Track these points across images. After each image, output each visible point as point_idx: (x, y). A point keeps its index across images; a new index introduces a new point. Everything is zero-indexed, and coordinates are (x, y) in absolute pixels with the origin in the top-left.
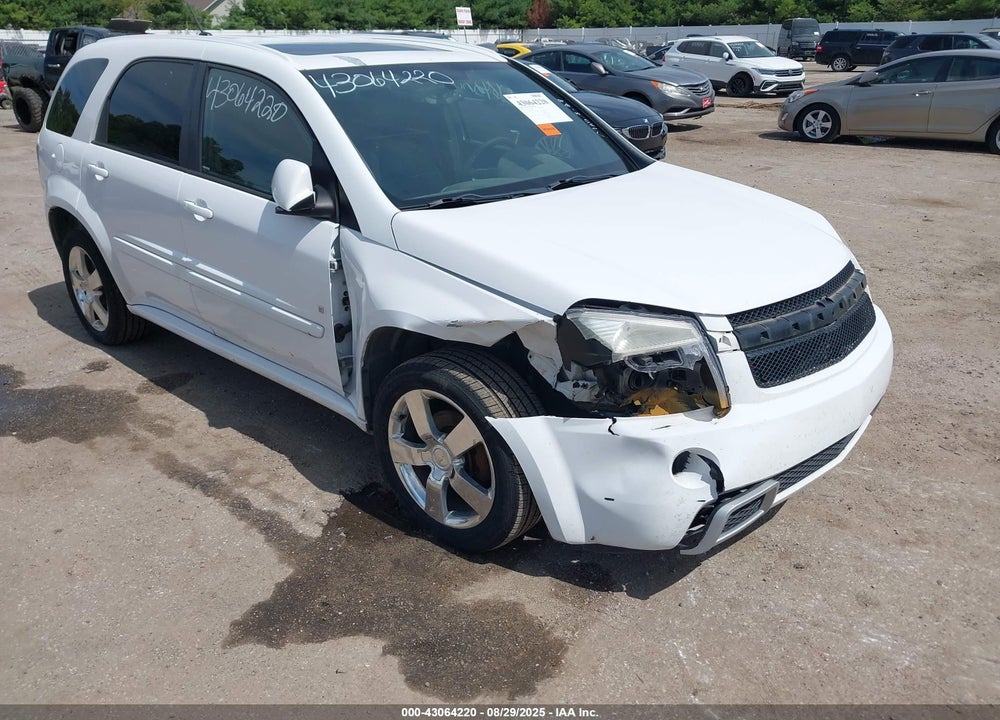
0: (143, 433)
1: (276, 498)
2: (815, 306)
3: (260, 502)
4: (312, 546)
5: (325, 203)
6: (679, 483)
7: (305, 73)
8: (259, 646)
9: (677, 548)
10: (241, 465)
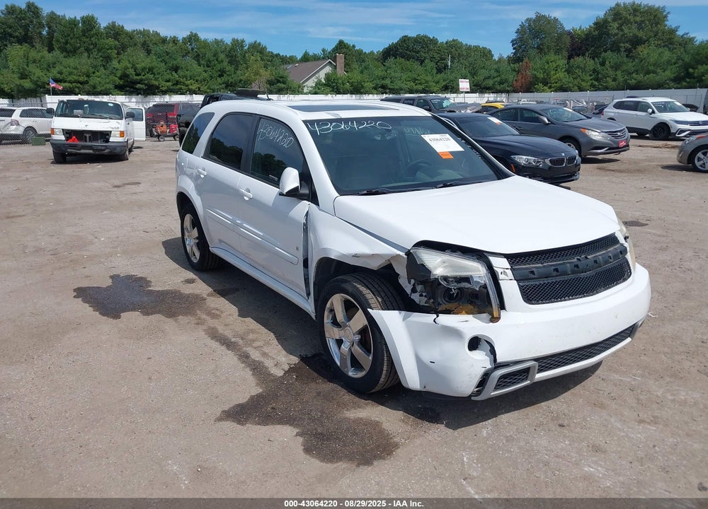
0: (204, 316)
1: (265, 354)
2: (575, 260)
3: (255, 355)
4: (276, 380)
5: (305, 191)
6: (472, 356)
7: (305, 122)
8: (233, 423)
9: (470, 396)
10: (251, 336)
